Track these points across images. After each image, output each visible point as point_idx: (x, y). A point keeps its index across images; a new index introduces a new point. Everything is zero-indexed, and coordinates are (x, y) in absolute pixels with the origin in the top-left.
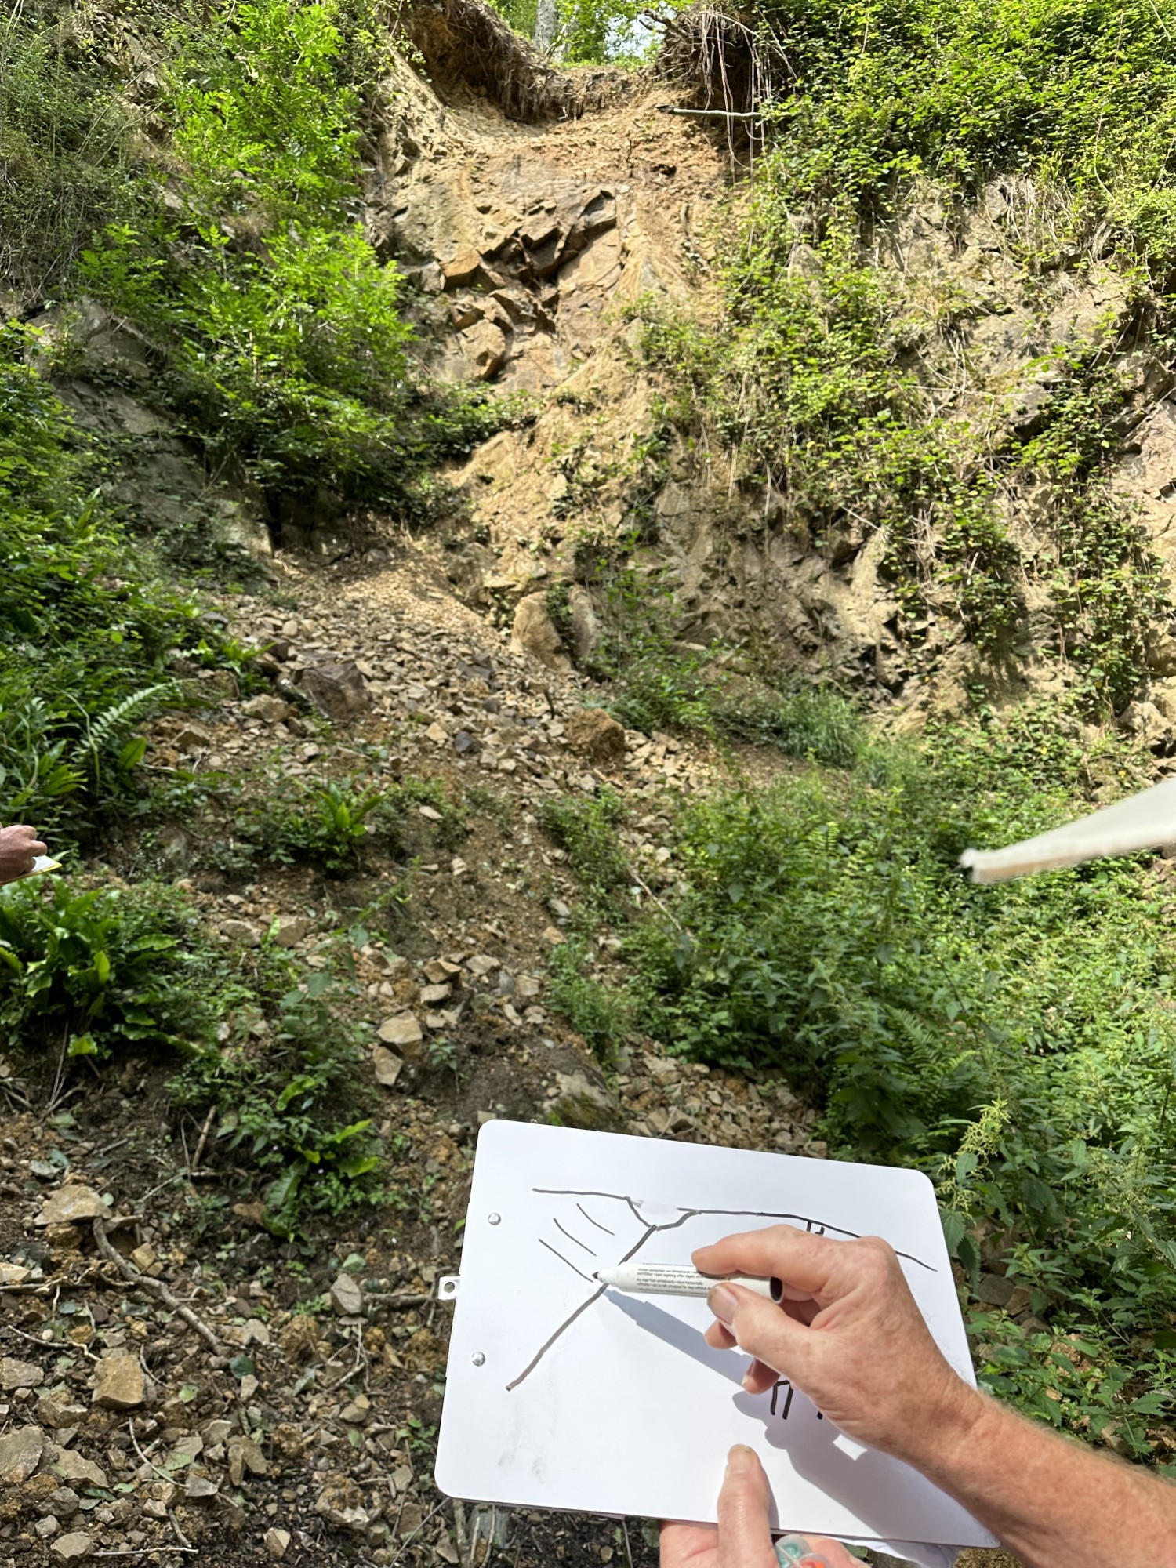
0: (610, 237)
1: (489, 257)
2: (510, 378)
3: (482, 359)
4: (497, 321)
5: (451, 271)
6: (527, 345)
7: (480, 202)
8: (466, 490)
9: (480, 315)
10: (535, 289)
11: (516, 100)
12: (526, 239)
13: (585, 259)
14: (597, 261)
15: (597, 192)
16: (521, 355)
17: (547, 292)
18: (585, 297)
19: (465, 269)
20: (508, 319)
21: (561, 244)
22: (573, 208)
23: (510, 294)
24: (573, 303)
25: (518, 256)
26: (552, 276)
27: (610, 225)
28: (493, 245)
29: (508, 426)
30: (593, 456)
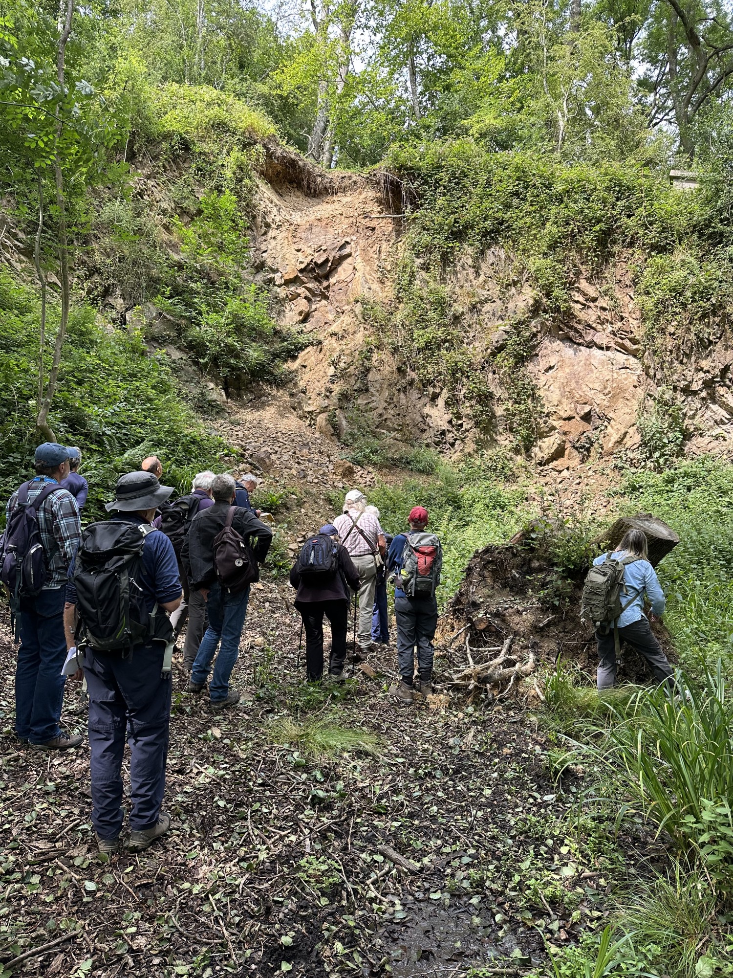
0: (349, 260)
1: (301, 271)
2: (312, 320)
3: (300, 313)
4: (306, 298)
5: (286, 277)
6: (318, 305)
7: (296, 247)
8: (297, 371)
9: (299, 295)
10: (320, 282)
11: (309, 188)
12: (315, 263)
13: (340, 269)
14: (345, 270)
15: (343, 242)
16: (316, 310)
17: (325, 284)
18: (340, 286)
19: (292, 276)
20: (310, 296)
21: (330, 264)
22: (334, 249)
23: (310, 285)
24: (336, 288)
25: (313, 270)
26: (327, 277)
27: (349, 255)
28: (303, 266)
29: (312, 344)
30: (344, 359)
